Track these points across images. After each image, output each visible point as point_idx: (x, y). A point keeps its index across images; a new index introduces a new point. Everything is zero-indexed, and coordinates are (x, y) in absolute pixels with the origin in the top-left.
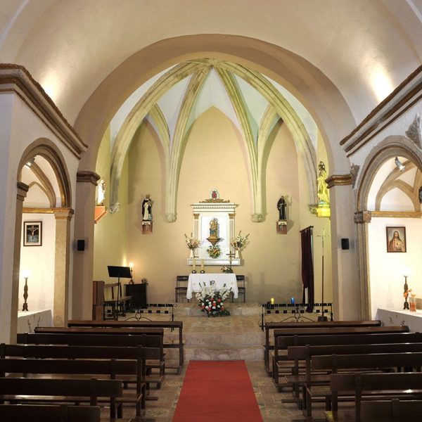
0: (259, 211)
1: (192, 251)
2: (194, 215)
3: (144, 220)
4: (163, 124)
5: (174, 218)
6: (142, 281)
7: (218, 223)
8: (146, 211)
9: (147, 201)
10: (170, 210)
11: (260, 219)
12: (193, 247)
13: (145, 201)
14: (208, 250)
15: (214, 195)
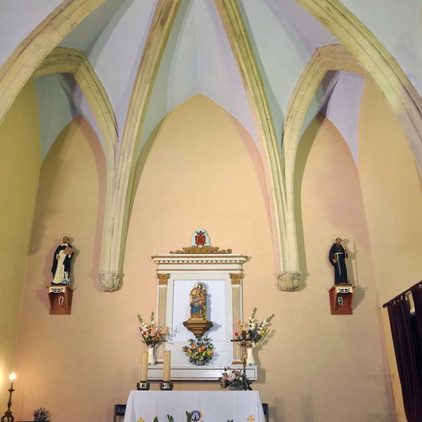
0: (293, 267)
1: (150, 350)
2: (159, 276)
3: (53, 284)
4: (104, 109)
5: (116, 282)
6: (36, 415)
7: (208, 292)
8: (61, 266)
9: (64, 248)
10: (109, 266)
11: (296, 282)
12: (154, 340)
13: (60, 248)
14: (186, 349)
15: (201, 238)
